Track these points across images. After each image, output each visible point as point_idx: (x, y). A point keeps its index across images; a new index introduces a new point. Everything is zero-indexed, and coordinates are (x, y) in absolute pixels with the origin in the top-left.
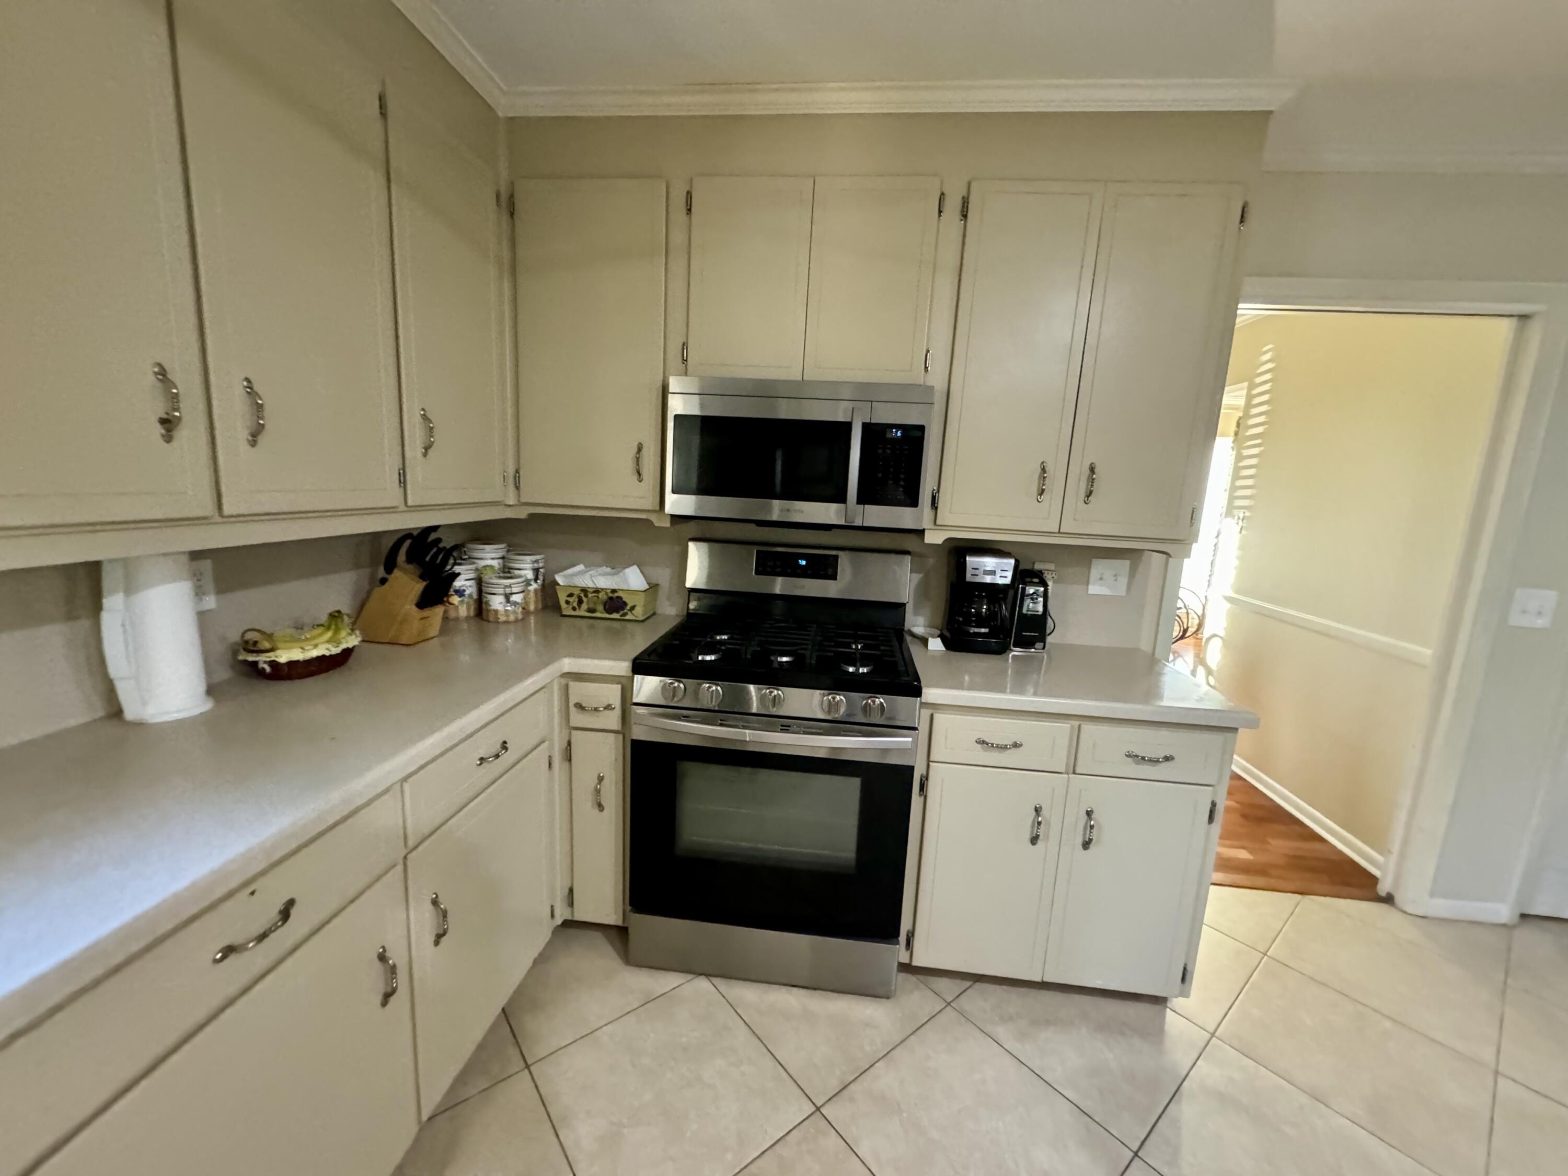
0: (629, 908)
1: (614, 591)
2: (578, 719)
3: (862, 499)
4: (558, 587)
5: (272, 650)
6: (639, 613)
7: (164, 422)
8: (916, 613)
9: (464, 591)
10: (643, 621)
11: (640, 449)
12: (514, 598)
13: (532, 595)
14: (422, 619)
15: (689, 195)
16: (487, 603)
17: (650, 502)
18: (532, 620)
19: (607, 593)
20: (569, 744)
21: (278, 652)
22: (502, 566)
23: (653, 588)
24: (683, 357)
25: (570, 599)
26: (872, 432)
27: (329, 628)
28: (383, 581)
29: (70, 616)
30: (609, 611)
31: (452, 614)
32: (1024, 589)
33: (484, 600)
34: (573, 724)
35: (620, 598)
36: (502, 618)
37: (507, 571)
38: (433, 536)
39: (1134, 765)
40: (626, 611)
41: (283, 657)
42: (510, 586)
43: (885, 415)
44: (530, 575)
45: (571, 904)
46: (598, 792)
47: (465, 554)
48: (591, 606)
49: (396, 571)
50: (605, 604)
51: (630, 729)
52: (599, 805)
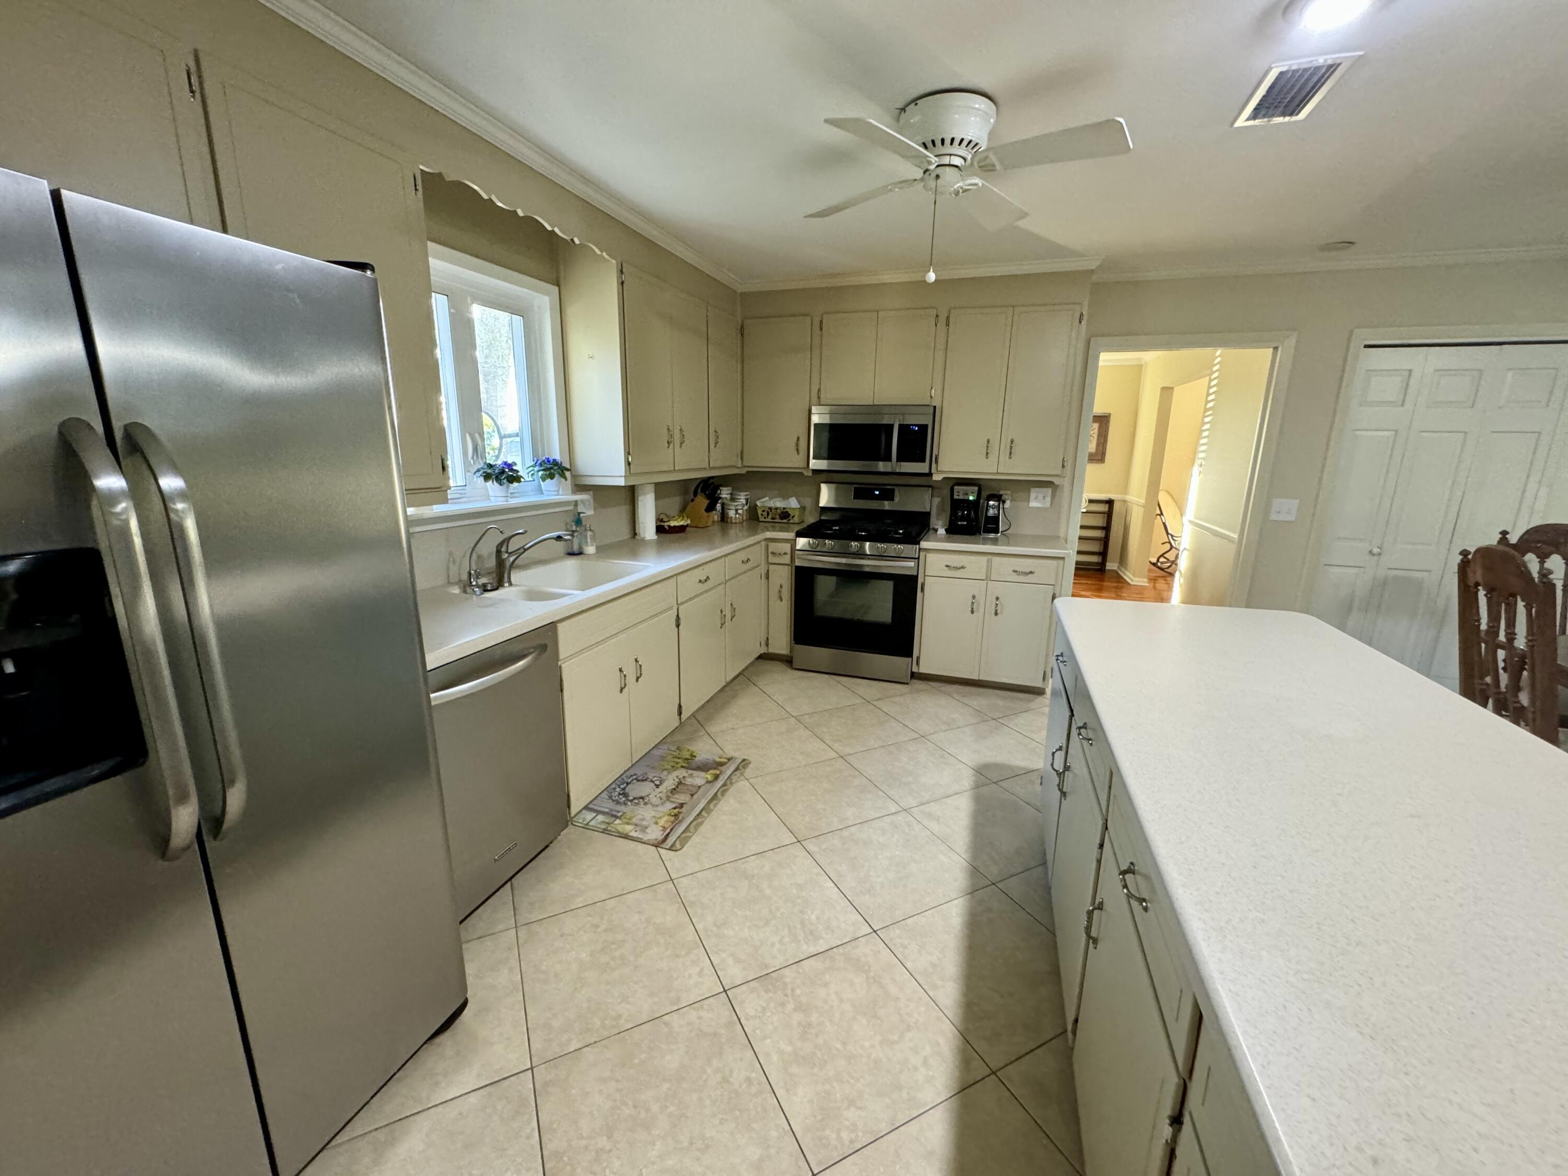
0: (793, 642)
1: (784, 508)
2: (772, 559)
3: (900, 459)
4: (757, 507)
5: (669, 521)
6: (796, 519)
8: (937, 519)
9: (717, 508)
10: (798, 523)
11: (798, 439)
12: (738, 512)
13: (746, 510)
14: (707, 518)
15: (821, 322)
16: (727, 514)
17: (803, 465)
18: (745, 523)
19: (779, 510)
20: (768, 571)
21: (671, 522)
22: (731, 497)
23: (803, 508)
24: (818, 396)
25: (763, 513)
26: (904, 428)
27: (680, 517)
28: (693, 500)
29: (630, 504)
30: (782, 519)
31: (716, 518)
32: (988, 504)
34: (770, 561)
35: (787, 512)
36: (734, 521)
37: (733, 499)
38: (711, 481)
39: (1016, 576)
40: (791, 516)
41: (672, 524)
42: (736, 506)
43: (910, 420)
44: (744, 502)
45: (767, 645)
46: (780, 592)
47: (720, 492)
48: (774, 515)
49: (698, 496)
50: (780, 516)
51: (795, 562)
52: (781, 598)
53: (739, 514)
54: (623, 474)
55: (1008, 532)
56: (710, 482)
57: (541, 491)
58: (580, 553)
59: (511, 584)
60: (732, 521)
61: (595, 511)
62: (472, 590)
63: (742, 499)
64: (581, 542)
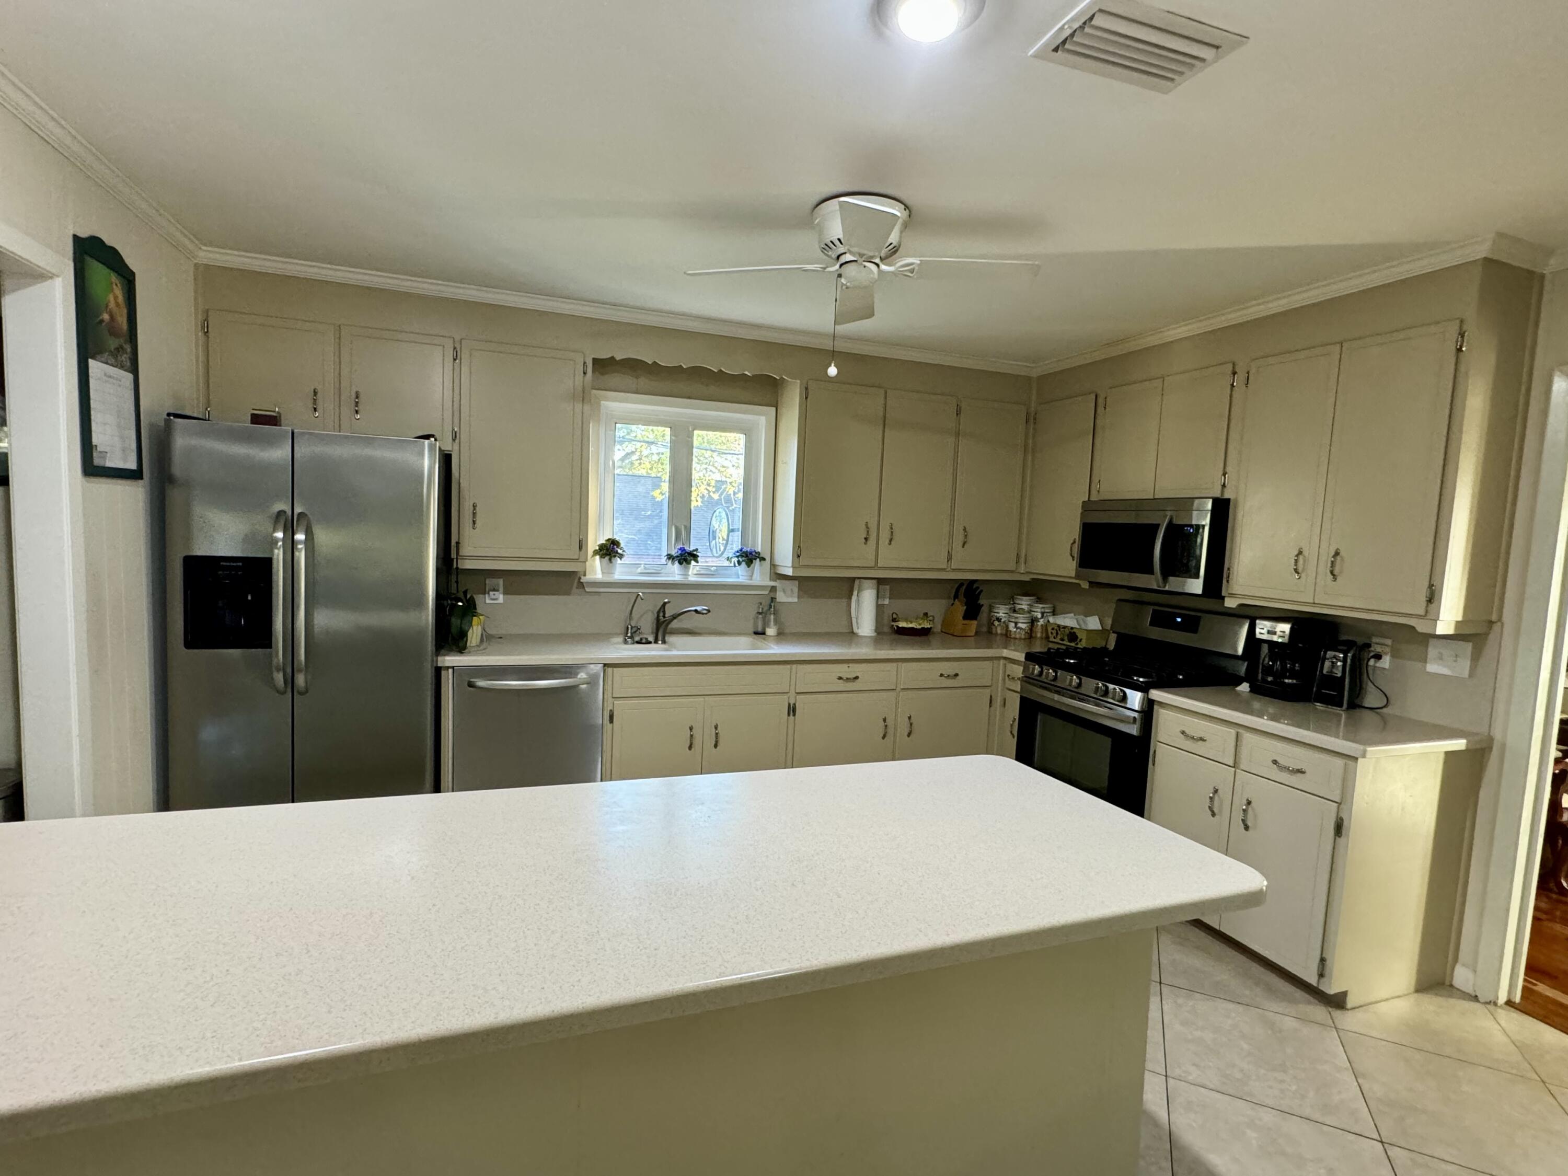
1: (1072, 628)
2: (1008, 684)
4: (1048, 623)
5: (900, 622)
7: (865, 539)
9: (1001, 619)
11: (1074, 543)
14: (964, 624)
15: (1106, 399)
16: (1009, 627)
19: (1069, 630)
25: (1053, 632)
26: (1170, 529)
28: (952, 605)
29: (842, 596)
30: (1070, 641)
32: (1326, 654)
34: (1006, 686)
35: (1074, 633)
37: (1030, 612)
38: (972, 585)
39: (1278, 772)
40: (1077, 642)
41: (903, 625)
46: (1012, 726)
48: (1062, 636)
50: (1068, 637)
53: (1021, 629)
54: (791, 565)
55: (1385, 710)
56: (974, 587)
57: (736, 575)
58: (763, 633)
59: (664, 642)
60: (1010, 635)
61: (798, 598)
62: (626, 640)
63: (1037, 612)
64: (766, 624)
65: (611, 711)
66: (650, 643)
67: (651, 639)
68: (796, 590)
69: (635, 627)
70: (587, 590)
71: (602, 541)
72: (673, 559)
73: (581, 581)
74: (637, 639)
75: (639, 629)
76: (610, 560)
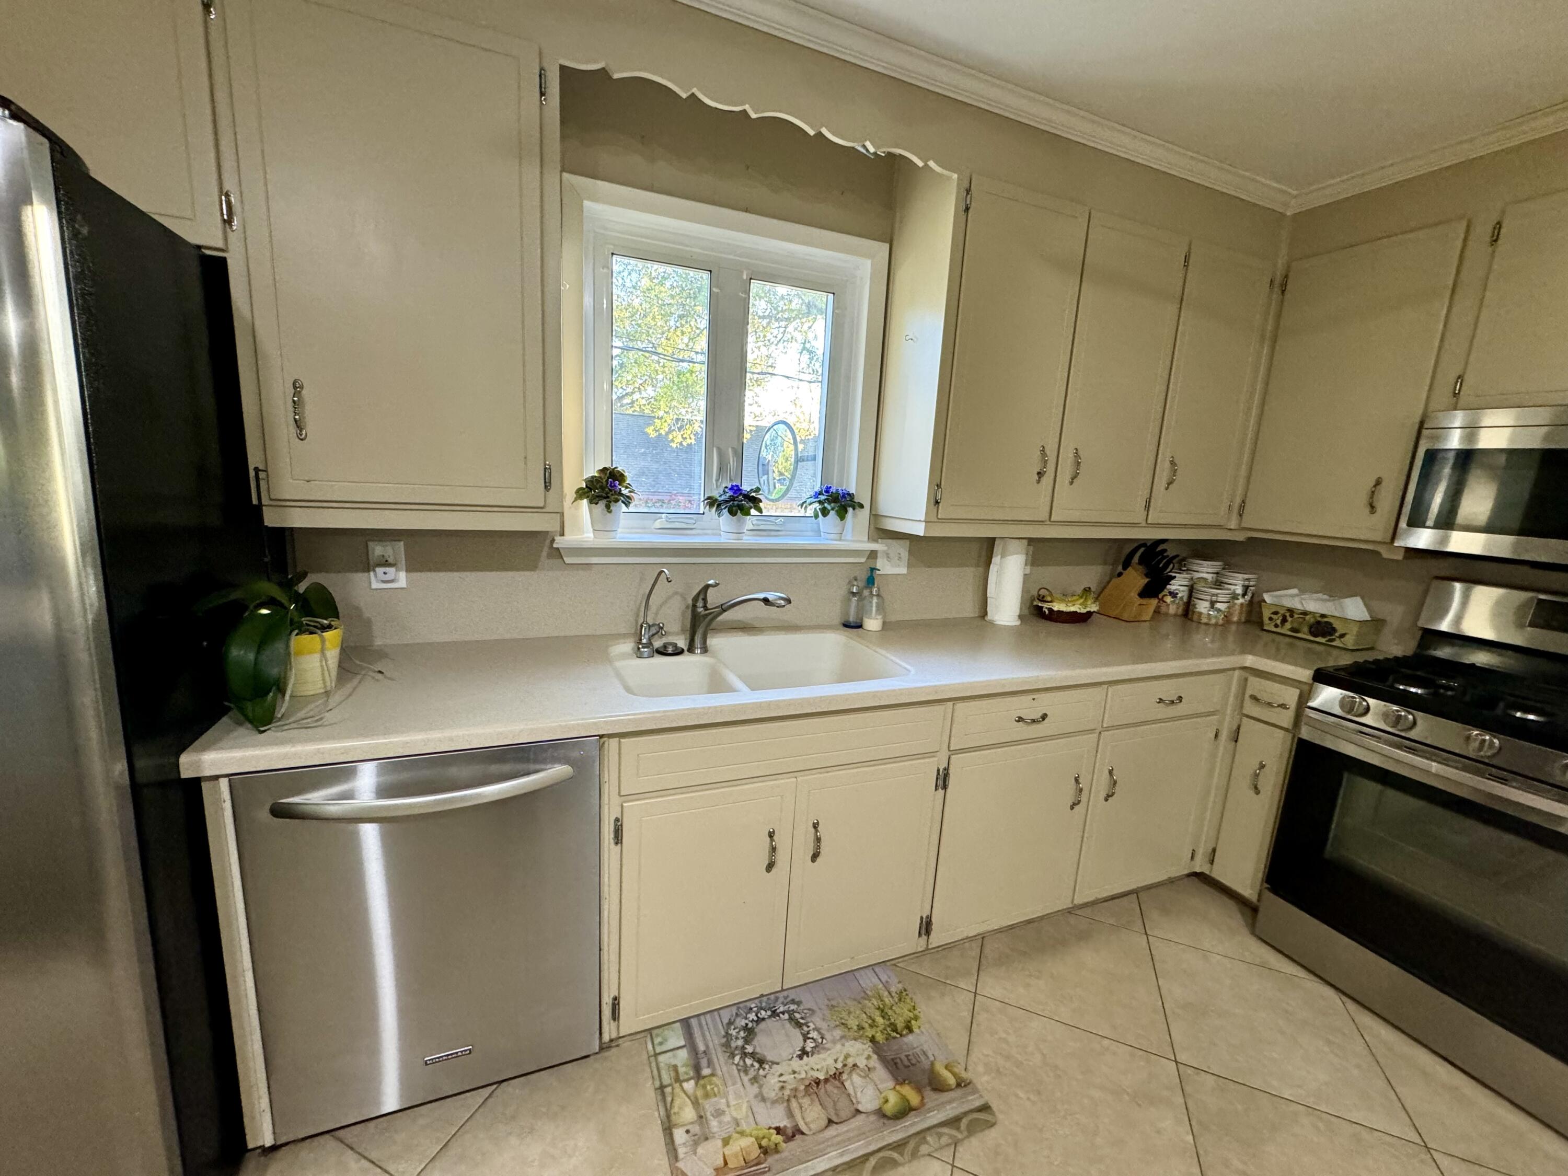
0: (1266, 882)
1: (1323, 616)
2: (1251, 708)
4: (1263, 604)
5: (1051, 602)
7: (1039, 473)
9: (1177, 594)
10: (1353, 650)
11: (1378, 483)
12: (1218, 605)
13: (1237, 607)
14: (1140, 605)
15: (1498, 226)
16: (1194, 606)
17: (1379, 533)
18: (1233, 629)
19: (1314, 617)
20: (1239, 728)
21: (1054, 604)
22: (1214, 579)
24: (1455, 390)
25: (1275, 617)
27: (1081, 597)
28: (1120, 575)
29: (977, 566)
30: (1315, 634)
31: (1163, 609)
33: (1192, 603)
34: (1245, 712)
35: (1330, 624)
36: (1204, 620)
37: (1218, 584)
38: (1161, 547)
40: (1334, 637)
41: (1056, 607)
42: (1217, 595)
44: (1239, 590)
45: (1212, 862)
46: (1257, 776)
47: (1185, 566)
48: (1295, 625)
49: (1130, 569)
50: (1311, 627)
51: (1300, 729)
52: (1256, 788)
53: (1219, 610)
54: (923, 518)
56: (1159, 549)
57: (818, 532)
58: (859, 626)
59: (705, 650)
60: (1202, 620)
61: (910, 569)
62: (639, 649)
63: (1236, 585)
64: (862, 611)
65: (617, 820)
66: (679, 652)
67: (682, 643)
68: (905, 555)
69: (654, 625)
70: (568, 560)
71: (592, 471)
72: (719, 505)
73: (555, 545)
74: (657, 644)
75: (662, 628)
76: (608, 507)
